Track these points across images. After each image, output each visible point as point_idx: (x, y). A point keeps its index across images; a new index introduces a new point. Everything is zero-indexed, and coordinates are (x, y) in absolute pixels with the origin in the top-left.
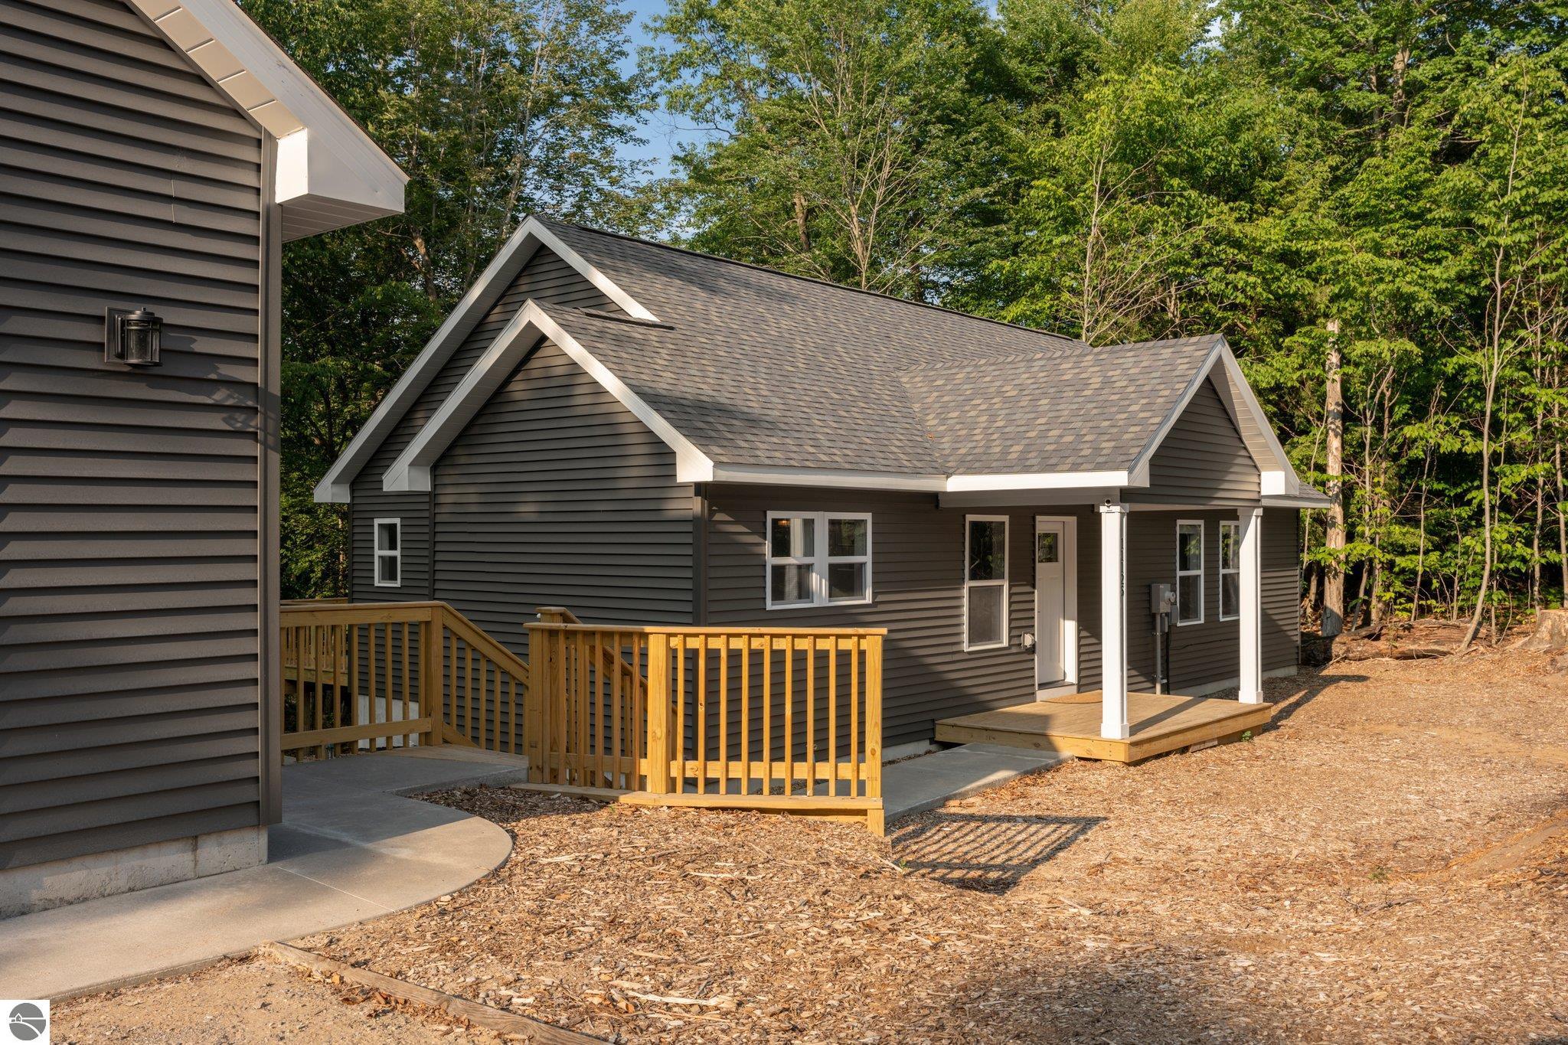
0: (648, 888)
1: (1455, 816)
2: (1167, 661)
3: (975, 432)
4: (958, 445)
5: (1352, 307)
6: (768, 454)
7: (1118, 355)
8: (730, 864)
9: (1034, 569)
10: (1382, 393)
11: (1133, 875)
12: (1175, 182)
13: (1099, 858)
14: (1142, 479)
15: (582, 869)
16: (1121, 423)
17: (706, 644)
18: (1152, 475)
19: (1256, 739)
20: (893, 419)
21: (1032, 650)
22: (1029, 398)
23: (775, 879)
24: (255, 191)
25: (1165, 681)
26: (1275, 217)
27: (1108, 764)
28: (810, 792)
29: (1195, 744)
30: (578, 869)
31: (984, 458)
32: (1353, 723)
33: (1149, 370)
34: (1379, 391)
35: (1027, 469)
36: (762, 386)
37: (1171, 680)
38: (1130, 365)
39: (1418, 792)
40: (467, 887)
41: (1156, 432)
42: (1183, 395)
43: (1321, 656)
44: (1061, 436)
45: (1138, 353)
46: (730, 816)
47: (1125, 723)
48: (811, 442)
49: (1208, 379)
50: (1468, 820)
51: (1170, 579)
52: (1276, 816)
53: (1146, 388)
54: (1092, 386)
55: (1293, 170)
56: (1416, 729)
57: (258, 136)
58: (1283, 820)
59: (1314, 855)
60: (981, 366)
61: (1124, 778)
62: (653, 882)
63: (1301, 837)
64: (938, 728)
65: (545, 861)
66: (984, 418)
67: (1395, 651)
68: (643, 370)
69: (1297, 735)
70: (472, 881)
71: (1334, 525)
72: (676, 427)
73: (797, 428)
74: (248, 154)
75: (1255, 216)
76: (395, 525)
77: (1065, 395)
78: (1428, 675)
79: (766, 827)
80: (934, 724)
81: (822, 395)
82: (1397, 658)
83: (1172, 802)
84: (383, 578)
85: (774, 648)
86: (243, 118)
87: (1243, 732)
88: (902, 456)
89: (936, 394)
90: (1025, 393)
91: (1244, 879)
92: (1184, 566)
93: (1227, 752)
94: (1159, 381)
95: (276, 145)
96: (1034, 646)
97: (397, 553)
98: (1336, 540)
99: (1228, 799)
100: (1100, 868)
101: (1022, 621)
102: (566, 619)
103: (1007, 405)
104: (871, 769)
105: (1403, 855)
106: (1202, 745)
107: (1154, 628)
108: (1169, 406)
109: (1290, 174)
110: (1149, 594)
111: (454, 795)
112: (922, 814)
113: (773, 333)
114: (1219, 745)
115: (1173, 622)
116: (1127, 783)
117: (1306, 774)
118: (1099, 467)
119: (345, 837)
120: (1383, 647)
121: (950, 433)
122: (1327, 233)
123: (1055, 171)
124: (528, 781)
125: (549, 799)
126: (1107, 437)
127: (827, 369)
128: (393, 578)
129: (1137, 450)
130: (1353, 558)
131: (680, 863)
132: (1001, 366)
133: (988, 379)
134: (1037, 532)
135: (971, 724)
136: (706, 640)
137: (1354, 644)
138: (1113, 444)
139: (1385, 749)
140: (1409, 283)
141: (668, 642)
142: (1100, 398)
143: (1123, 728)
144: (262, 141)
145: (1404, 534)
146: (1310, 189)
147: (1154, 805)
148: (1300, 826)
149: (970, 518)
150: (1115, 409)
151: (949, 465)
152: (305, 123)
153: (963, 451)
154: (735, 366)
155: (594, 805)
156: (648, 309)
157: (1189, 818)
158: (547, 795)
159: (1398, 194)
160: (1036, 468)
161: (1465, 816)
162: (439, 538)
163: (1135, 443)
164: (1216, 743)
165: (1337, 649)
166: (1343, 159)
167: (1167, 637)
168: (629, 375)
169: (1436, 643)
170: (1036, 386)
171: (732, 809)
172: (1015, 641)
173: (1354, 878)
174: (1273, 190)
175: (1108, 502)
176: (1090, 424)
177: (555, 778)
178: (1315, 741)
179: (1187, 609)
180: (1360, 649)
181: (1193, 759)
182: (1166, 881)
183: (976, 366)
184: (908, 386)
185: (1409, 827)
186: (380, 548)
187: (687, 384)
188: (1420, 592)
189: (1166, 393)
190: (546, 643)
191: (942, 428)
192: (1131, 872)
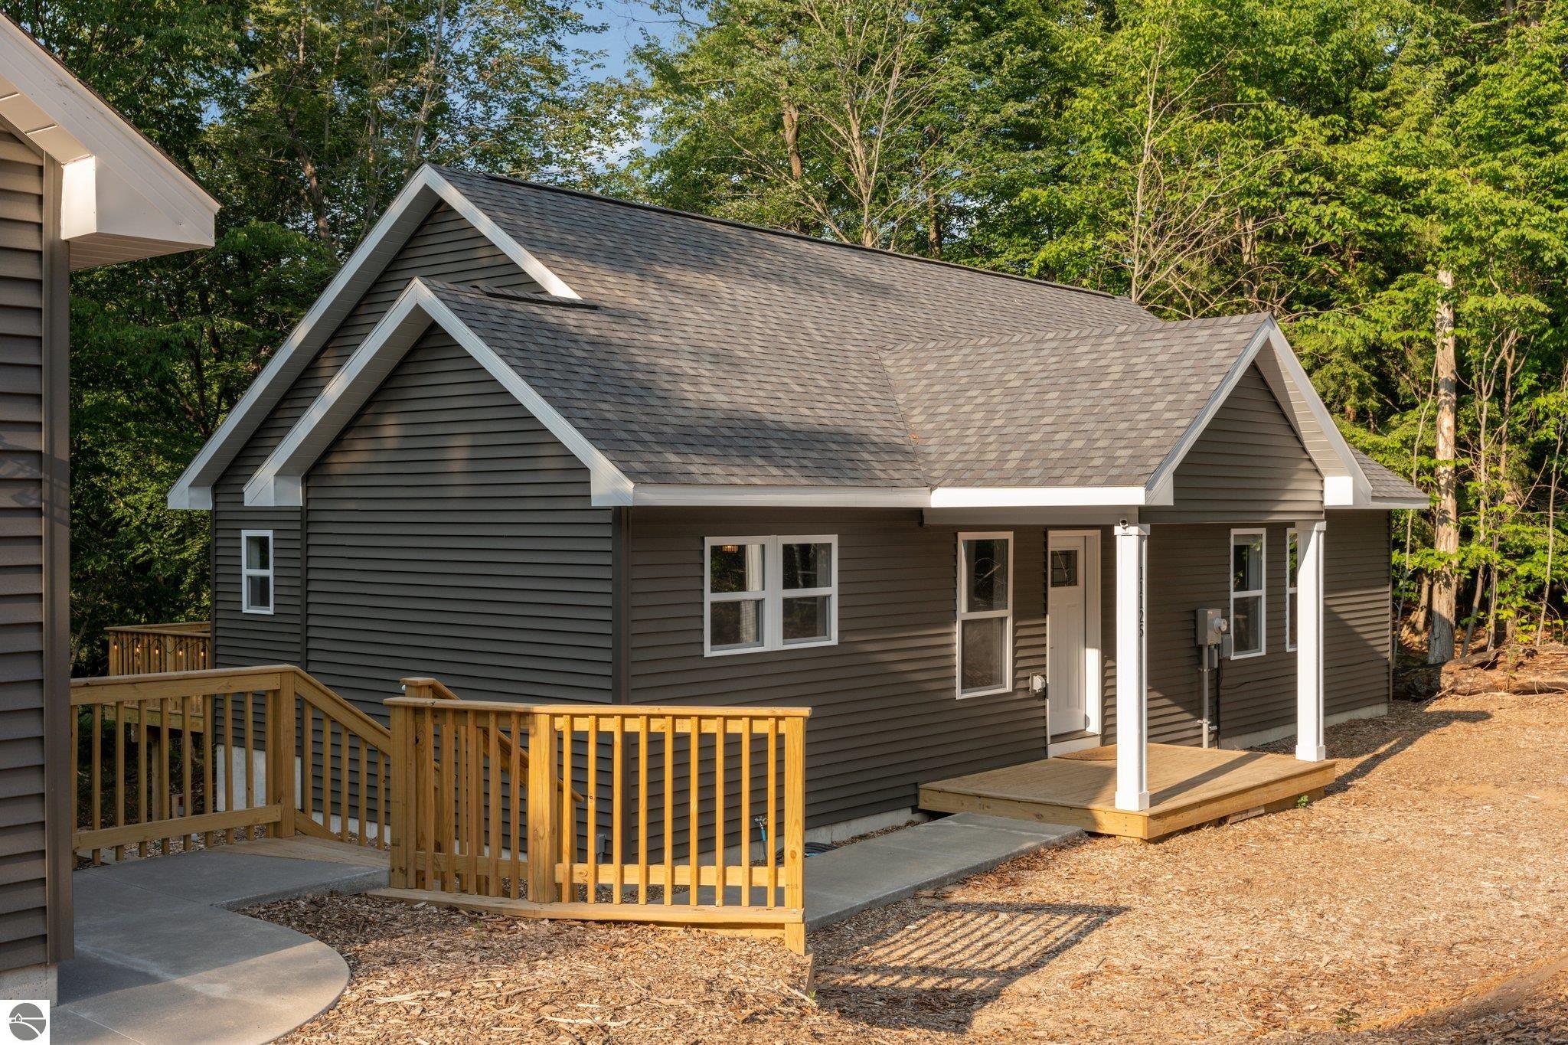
0: (494, 1037)
1: (1533, 910)
2: (1217, 703)
3: (968, 433)
4: (947, 449)
5: (1467, 255)
6: (704, 469)
7: (1144, 337)
8: (595, 1006)
9: (1045, 595)
10: (1503, 361)
11: (1125, 987)
12: (1252, 92)
13: (1088, 966)
14: (1164, 494)
15: (424, 1011)
16: (1141, 425)
17: (597, 726)
18: (1177, 488)
19: (1316, 805)
20: (868, 417)
21: (1044, 694)
22: (1035, 390)
23: (642, 1025)
24: (36, 227)
25: (1215, 728)
26: (1375, 136)
27: (1122, 840)
28: (719, 901)
29: (1235, 814)
30: (417, 1011)
31: (977, 466)
32: (1441, 781)
33: (1180, 357)
34: (1498, 360)
35: (1025, 482)
36: (704, 380)
37: (1222, 726)
38: (1157, 351)
39: (1496, 879)
40: (286, 1035)
41: (1182, 438)
42: (1217, 392)
43: (1423, 689)
44: (1069, 441)
45: (1169, 334)
46: (623, 932)
47: (1145, 790)
48: (761, 452)
49: (1254, 366)
50: (1548, 916)
51: (1222, 603)
52: (1314, 911)
53: (1174, 381)
54: (1110, 377)
55: (1400, 77)
56: (1516, 790)
57: (39, 163)
58: (1321, 916)
59: (1349, 963)
60: (981, 347)
61: (1140, 859)
62: (502, 1028)
63: (1339, 939)
64: (922, 793)
65: (381, 1000)
66: (979, 415)
67: (1514, 684)
68: (554, 366)
69: (1365, 801)
70: (293, 1027)
71: (1446, 520)
72: (590, 439)
73: (745, 434)
74: (30, 185)
75: (1351, 134)
76: (266, 539)
77: (1078, 387)
78: (1548, 716)
79: (662, 945)
80: (917, 789)
81: (780, 387)
82: (1515, 693)
83: (1193, 891)
84: (253, 602)
85: (678, 730)
86: (20, 142)
87: (1299, 796)
88: (875, 464)
89: (924, 382)
90: (1031, 383)
91: (1258, 995)
92: (1242, 585)
93: (1275, 823)
94: (1191, 371)
95: (62, 171)
96: (1045, 690)
97: (269, 573)
98: (1447, 541)
99: (1260, 888)
100: (1088, 978)
101: (1031, 658)
102: (437, 693)
103: (1009, 399)
104: (791, 875)
105: (1457, 962)
106: (1244, 814)
107: (1201, 663)
108: (1200, 405)
109: (1397, 83)
110: (1195, 621)
111: (297, 906)
112: (886, 907)
113: (725, 307)
114: (1266, 813)
115: (1225, 655)
116: (1143, 864)
117: (1364, 853)
118: (1112, 481)
119: (155, 969)
120: (1498, 678)
121: (937, 434)
122: (1441, 158)
123: (1104, 79)
124: (390, 885)
125: (412, 909)
126: (1123, 443)
127: (791, 353)
128: (265, 602)
129: (1157, 460)
130: (1471, 563)
131: (536, 1004)
132: (1004, 348)
133: (988, 364)
134: (1050, 550)
135: (962, 790)
136: (597, 721)
137: (1464, 674)
138: (1129, 452)
139: (1469, 819)
140: (1536, 227)
141: (552, 723)
142: (1120, 392)
143: (1141, 797)
144: (45, 169)
145: (1533, 534)
146: (1420, 102)
147: (1170, 896)
148: (1341, 924)
149: (963, 536)
150: (1135, 407)
151: (934, 474)
152: (93, 151)
153: (951, 457)
154: (671, 355)
155: (464, 917)
156: (567, 283)
157: (1209, 912)
158: (410, 903)
159: (1520, 112)
160: (1036, 481)
161: (1545, 910)
162: (312, 564)
163: (1156, 451)
164: (1262, 811)
165: (1446, 681)
166: (1464, 62)
167: (1217, 675)
168: (536, 373)
169: (1563, 674)
170: (1045, 375)
171: (627, 922)
172: (1022, 685)
173: (1390, 993)
174: (1375, 102)
175: (1124, 522)
176: (1105, 426)
177: (420, 882)
178: (1386, 809)
179: (1244, 639)
180: (1470, 680)
181: (1231, 832)
182: (1163, 996)
183: (975, 346)
184: (892, 370)
185: (1472, 924)
186: (249, 567)
187: (609, 381)
188: (1548, 609)
189: (1198, 387)
190: (410, 723)
191: (930, 426)
192: (1124, 984)
